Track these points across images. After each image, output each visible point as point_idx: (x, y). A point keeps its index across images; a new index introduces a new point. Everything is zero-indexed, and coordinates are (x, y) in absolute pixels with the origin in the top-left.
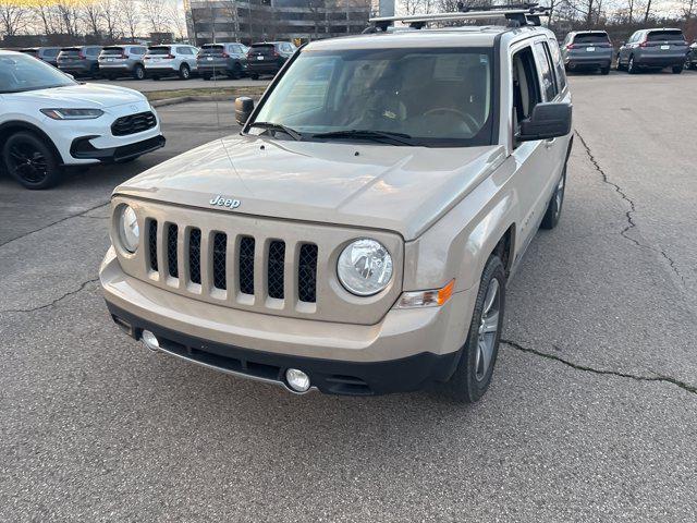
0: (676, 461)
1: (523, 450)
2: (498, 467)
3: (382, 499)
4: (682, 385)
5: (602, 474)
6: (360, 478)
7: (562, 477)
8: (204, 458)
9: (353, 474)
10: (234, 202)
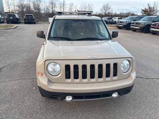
10: (95, 56)
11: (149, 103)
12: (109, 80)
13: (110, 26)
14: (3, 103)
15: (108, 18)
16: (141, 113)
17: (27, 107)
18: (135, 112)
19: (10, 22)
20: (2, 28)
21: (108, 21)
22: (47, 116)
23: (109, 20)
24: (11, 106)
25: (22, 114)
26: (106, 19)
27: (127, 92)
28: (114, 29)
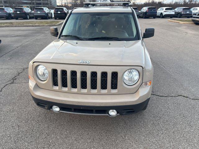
0: (194, 115)
1: (161, 120)
2: (159, 126)
3: (137, 142)
4: (184, 96)
5: (182, 122)
6: (127, 137)
7: (174, 124)
8: (79, 143)
9: (125, 137)
10: (88, 61)
11: (174, 132)
12: (105, 93)
13: (184, 20)
14: (8, 104)
15: (184, 9)
16: (154, 143)
17: (27, 112)
18: (146, 140)
19: (57, 17)
20: (46, 25)
21: (182, 13)
22: (40, 125)
23: (185, 11)
24: (13, 109)
25: (19, 118)
26: (180, 10)
27: (132, 111)
28: (188, 25)
